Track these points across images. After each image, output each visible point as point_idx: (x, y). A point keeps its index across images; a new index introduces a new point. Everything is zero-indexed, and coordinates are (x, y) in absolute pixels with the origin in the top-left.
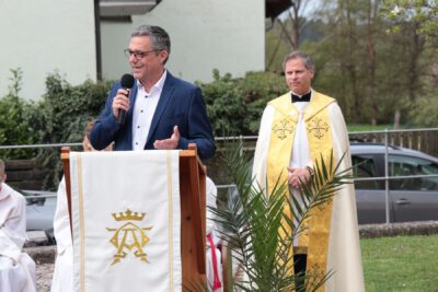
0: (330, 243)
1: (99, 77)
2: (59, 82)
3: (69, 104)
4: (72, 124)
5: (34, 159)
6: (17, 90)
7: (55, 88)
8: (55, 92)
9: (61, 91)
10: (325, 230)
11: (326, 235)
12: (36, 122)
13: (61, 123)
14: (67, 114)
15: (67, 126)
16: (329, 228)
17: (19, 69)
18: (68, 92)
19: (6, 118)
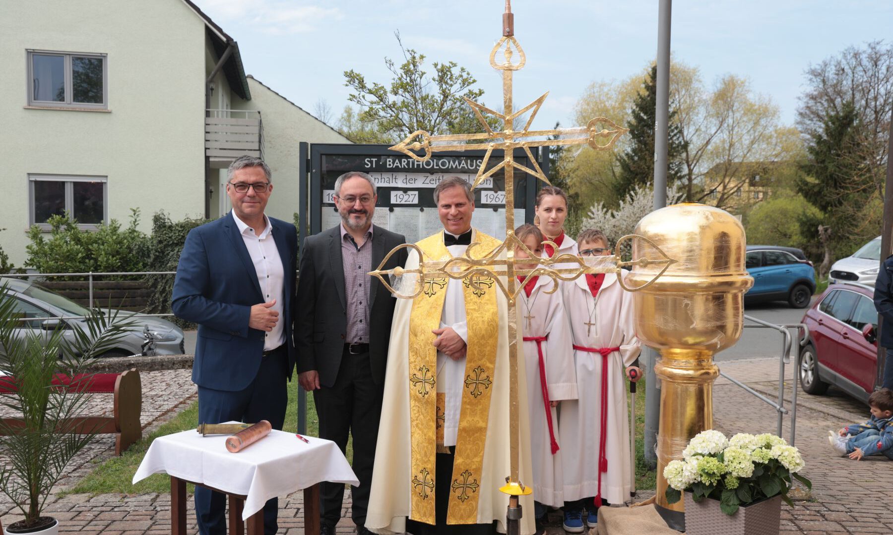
0: (488, 442)
1: (207, 215)
2: (164, 219)
3: (170, 237)
4: (172, 253)
5: (141, 280)
6: (135, 226)
7: (160, 223)
8: (160, 227)
9: (165, 227)
10: (481, 424)
11: (482, 430)
12: (143, 252)
13: (163, 252)
14: (167, 246)
15: (168, 254)
16: (487, 422)
17: (138, 208)
18: (170, 227)
19: (121, 248)
